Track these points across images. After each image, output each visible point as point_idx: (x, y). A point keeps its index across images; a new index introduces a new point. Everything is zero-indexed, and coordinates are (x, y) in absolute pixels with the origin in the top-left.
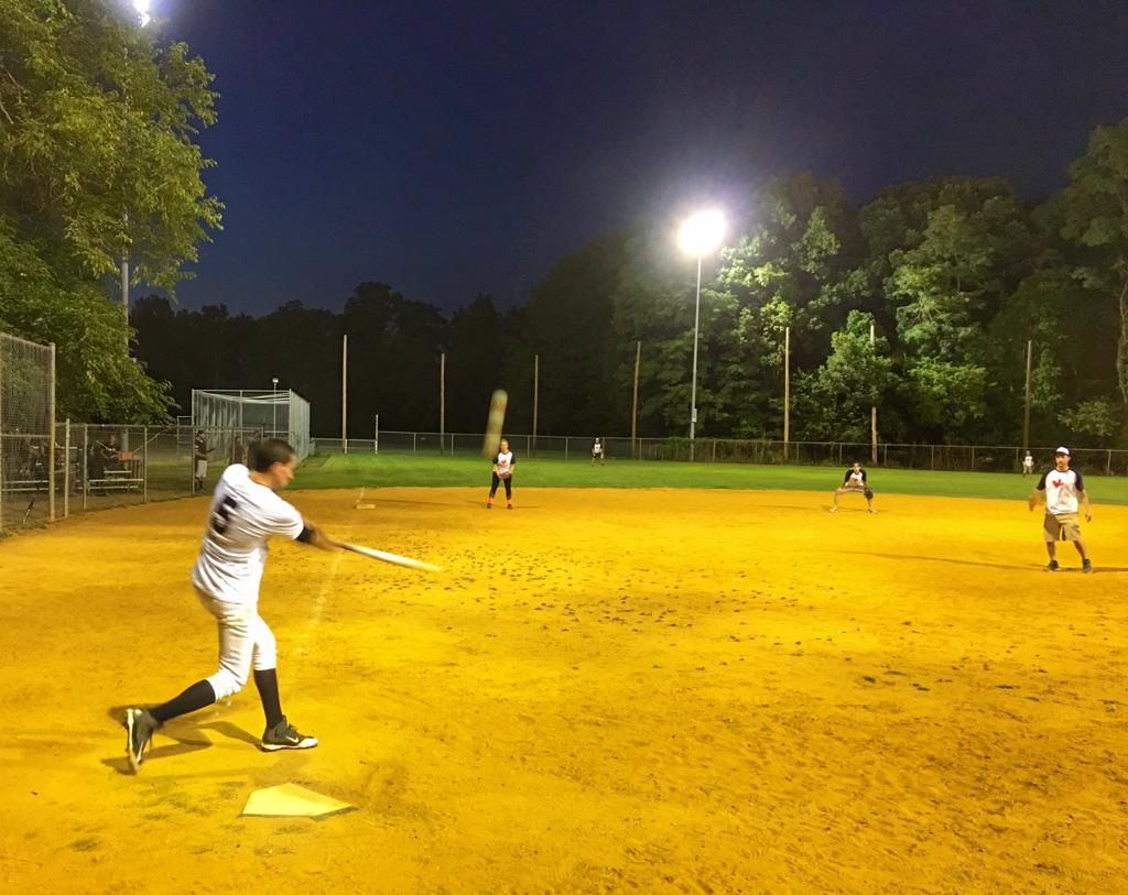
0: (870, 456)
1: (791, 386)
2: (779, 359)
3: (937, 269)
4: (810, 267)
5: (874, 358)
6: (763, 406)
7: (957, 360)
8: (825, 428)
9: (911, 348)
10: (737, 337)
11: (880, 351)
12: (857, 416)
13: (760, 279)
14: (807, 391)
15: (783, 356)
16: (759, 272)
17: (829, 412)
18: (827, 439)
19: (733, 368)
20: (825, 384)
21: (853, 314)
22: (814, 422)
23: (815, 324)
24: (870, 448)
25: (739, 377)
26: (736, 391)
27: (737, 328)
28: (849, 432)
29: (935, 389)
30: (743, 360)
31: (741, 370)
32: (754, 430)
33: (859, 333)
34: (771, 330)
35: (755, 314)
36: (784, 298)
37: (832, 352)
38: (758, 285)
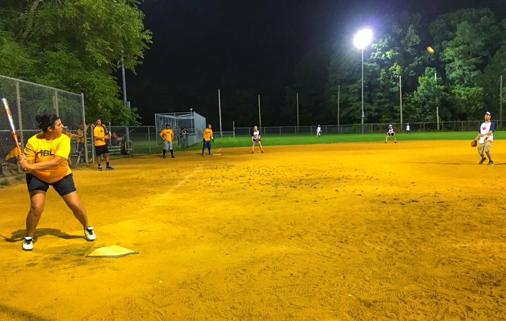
0: (437, 127)
1: (403, 100)
2: (397, 89)
3: (461, 48)
4: (409, 50)
5: (436, 86)
6: (392, 109)
7: (471, 85)
8: (417, 116)
9: (452, 82)
10: (380, 81)
11: (439, 83)
12: (431, 111)
13: (388, 56)
14: (410, 102)
15: (399, 88)
16: (388, 53)
17: (419, 110)
18: (418, 121)
19: (378, 94)
20: (416, 98)
21: (427, 69)
22: (413, 114)
23: (412, 73)
24: (437, 124)
25: (380, 98)
26: (380, 103)
27: (379, 77)
28: (428, 118)
29: (463, 98)
30: (382, 91)
31: (381, 95)
32: (388, 119)
33: (430, 77)
34: (393, 78)
35: (387, 71)
36: (399, 64)
37: (419, 85)
38: (387, 59)
